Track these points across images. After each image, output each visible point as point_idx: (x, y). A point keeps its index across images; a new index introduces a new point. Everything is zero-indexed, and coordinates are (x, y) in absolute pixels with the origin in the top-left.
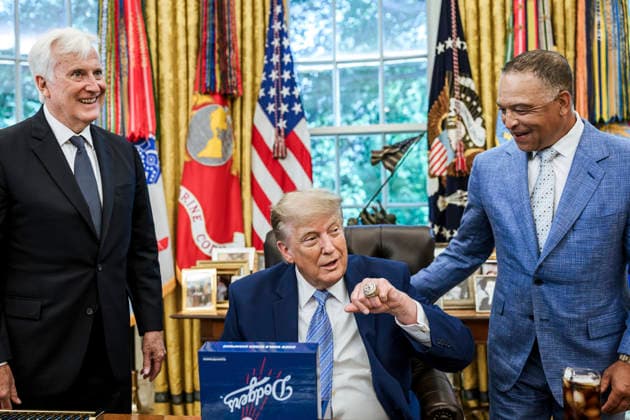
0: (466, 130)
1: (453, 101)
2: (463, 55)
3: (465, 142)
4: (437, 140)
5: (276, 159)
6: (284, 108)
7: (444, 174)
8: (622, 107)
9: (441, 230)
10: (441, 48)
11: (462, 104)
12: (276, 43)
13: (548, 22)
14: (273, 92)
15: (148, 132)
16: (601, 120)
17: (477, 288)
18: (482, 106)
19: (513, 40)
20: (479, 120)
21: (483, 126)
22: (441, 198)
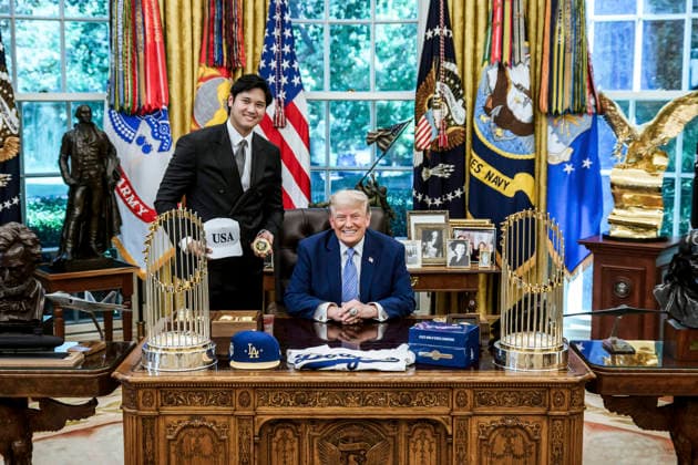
0: (449, 111)
1: (438, 84)
2: (449, 42)
3: (448, 121)
4: (423, 117)
5: (276, 128)
6: (284, 80)
7: (429, 148)
8: (574, 102)
9: (424, 197)
10: (430, 34)
11: (446, 86)
12: (277, 17)
13: (522, 21)
14: (273, 64)
15: (162, 104)
16: (557, 111)
17: (449, 249)
18: (464, 89)
19: (492, 33)
20: (461, 101)
21: (464, 106)
22: (425, 169)
